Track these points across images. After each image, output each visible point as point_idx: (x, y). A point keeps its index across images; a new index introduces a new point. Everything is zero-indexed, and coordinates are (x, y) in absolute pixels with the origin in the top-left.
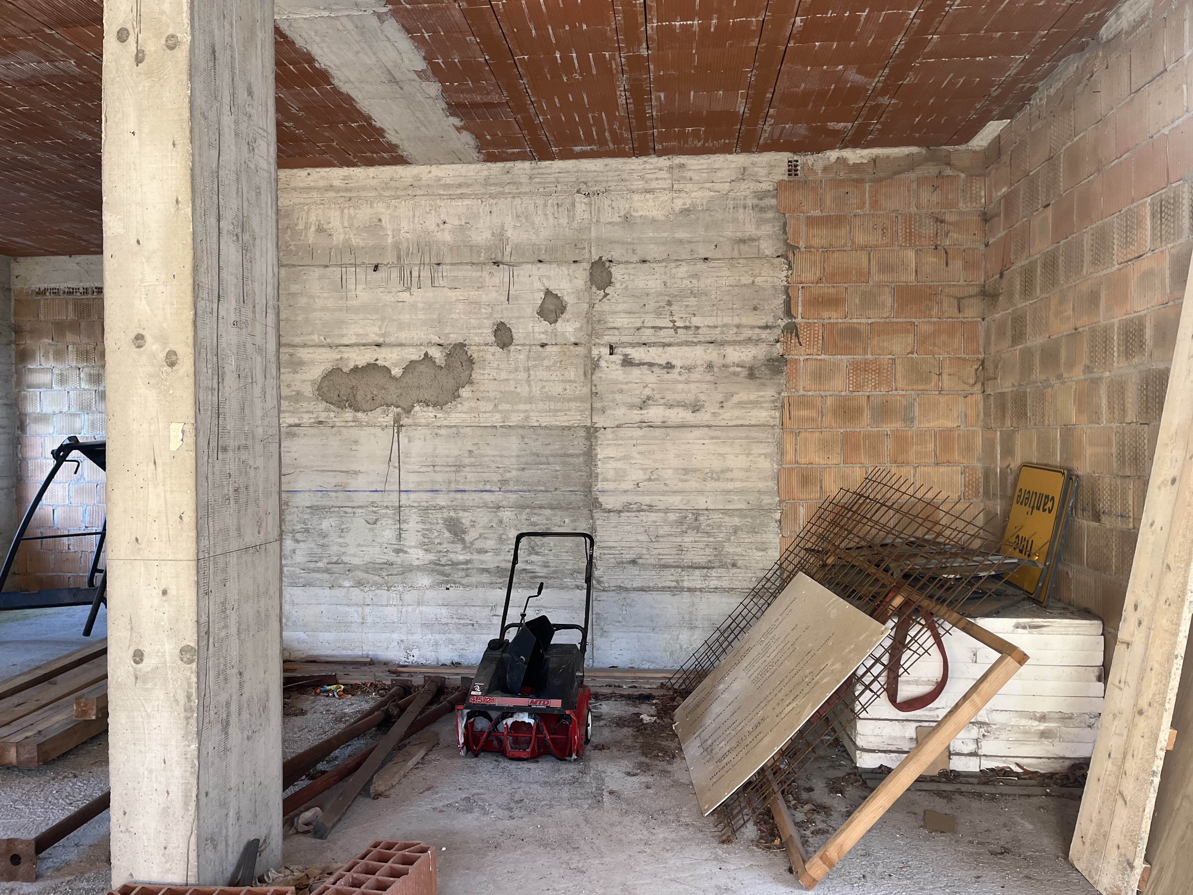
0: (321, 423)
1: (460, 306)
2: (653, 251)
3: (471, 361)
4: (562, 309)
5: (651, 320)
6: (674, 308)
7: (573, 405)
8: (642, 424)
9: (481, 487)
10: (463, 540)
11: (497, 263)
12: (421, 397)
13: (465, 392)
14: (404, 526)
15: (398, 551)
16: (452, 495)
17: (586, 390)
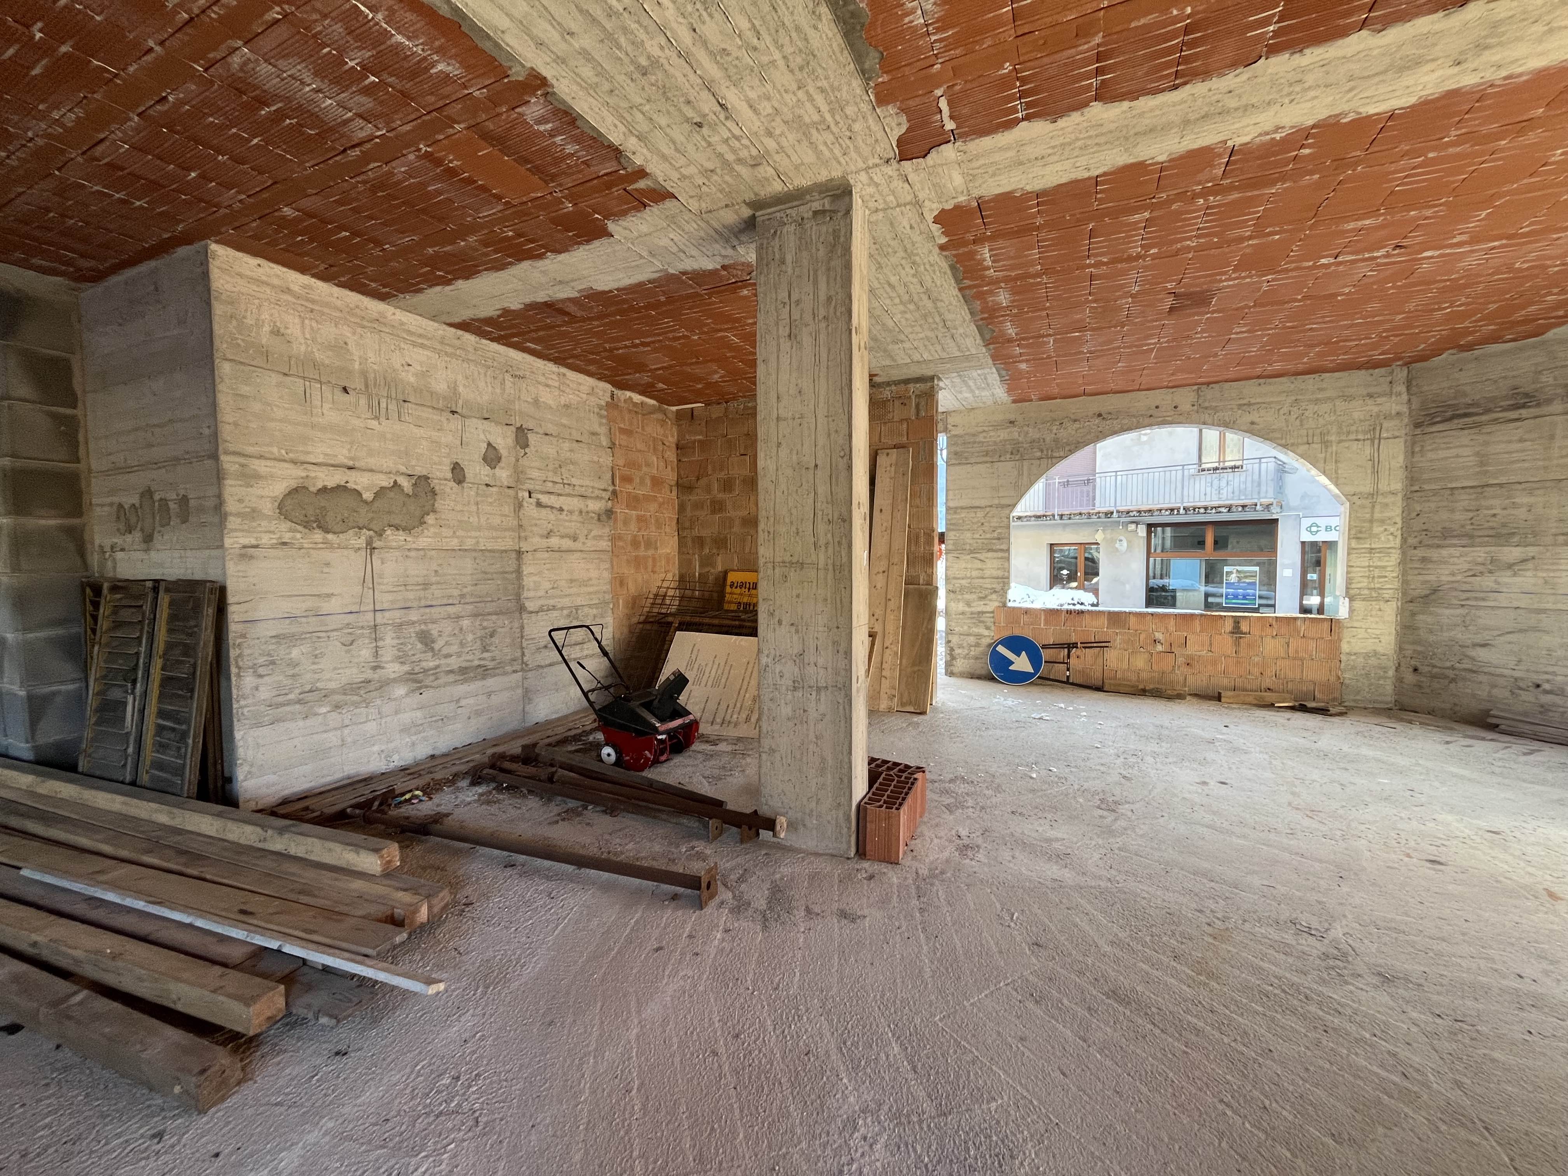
0: (285, 544)
1: (424, 443)
2: (551, 428)
3: (434, 493)
4: (499, 459)
5: (551, 476)
6: (563, 470)
7: (507, 534)
8: (549, 550)
9: (445, 601)
10: (432, 649)
11: (453, 412)
12: (393, 522)
13: (430, 519)
14: (380, 644)
15: (375, 668)
16: (423, 610)
17: (515, 523)
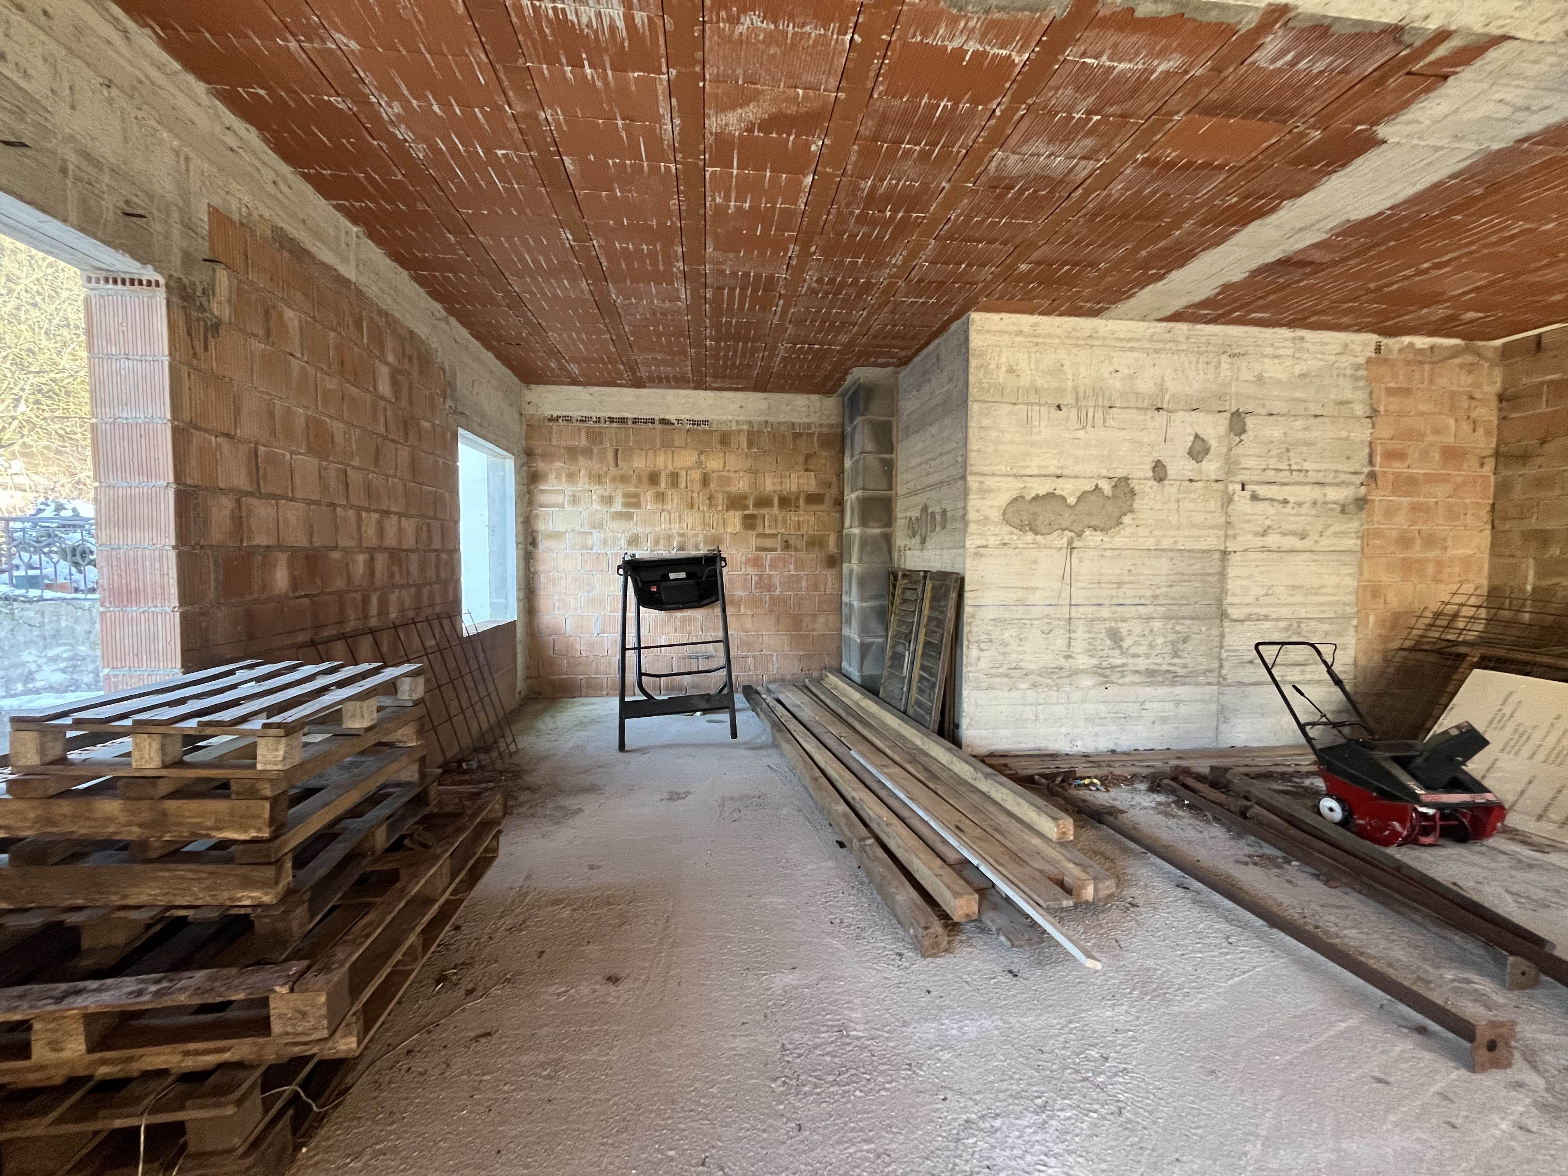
0: (1005, 544)
1: (1126, 445)
2: (1277, 406)
3: (1133, 493)
4: (1207, 451)
5: (1273, 463)
6: (1291, 454)
7: (1211, 531)
8: (1265, 549)
9: (1137, 601)
10: (1120, 647)
11: (1158, 409)
12: (1092, 524)
13: (1127, 519)
14: (1073, 635)
15: (1067, 657)
16: (1114, 608)
17: (1222, 520)
